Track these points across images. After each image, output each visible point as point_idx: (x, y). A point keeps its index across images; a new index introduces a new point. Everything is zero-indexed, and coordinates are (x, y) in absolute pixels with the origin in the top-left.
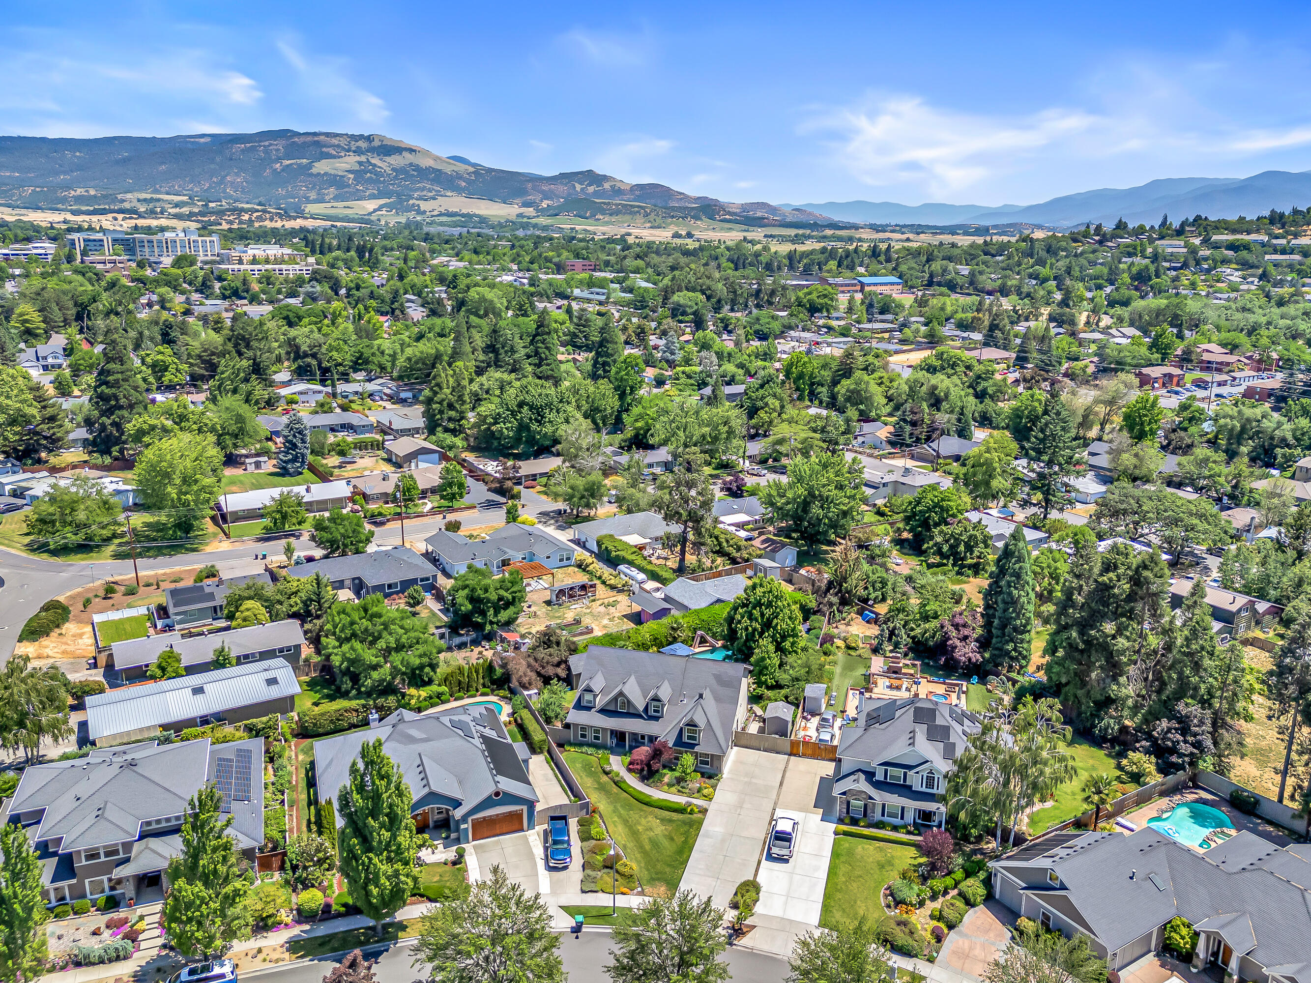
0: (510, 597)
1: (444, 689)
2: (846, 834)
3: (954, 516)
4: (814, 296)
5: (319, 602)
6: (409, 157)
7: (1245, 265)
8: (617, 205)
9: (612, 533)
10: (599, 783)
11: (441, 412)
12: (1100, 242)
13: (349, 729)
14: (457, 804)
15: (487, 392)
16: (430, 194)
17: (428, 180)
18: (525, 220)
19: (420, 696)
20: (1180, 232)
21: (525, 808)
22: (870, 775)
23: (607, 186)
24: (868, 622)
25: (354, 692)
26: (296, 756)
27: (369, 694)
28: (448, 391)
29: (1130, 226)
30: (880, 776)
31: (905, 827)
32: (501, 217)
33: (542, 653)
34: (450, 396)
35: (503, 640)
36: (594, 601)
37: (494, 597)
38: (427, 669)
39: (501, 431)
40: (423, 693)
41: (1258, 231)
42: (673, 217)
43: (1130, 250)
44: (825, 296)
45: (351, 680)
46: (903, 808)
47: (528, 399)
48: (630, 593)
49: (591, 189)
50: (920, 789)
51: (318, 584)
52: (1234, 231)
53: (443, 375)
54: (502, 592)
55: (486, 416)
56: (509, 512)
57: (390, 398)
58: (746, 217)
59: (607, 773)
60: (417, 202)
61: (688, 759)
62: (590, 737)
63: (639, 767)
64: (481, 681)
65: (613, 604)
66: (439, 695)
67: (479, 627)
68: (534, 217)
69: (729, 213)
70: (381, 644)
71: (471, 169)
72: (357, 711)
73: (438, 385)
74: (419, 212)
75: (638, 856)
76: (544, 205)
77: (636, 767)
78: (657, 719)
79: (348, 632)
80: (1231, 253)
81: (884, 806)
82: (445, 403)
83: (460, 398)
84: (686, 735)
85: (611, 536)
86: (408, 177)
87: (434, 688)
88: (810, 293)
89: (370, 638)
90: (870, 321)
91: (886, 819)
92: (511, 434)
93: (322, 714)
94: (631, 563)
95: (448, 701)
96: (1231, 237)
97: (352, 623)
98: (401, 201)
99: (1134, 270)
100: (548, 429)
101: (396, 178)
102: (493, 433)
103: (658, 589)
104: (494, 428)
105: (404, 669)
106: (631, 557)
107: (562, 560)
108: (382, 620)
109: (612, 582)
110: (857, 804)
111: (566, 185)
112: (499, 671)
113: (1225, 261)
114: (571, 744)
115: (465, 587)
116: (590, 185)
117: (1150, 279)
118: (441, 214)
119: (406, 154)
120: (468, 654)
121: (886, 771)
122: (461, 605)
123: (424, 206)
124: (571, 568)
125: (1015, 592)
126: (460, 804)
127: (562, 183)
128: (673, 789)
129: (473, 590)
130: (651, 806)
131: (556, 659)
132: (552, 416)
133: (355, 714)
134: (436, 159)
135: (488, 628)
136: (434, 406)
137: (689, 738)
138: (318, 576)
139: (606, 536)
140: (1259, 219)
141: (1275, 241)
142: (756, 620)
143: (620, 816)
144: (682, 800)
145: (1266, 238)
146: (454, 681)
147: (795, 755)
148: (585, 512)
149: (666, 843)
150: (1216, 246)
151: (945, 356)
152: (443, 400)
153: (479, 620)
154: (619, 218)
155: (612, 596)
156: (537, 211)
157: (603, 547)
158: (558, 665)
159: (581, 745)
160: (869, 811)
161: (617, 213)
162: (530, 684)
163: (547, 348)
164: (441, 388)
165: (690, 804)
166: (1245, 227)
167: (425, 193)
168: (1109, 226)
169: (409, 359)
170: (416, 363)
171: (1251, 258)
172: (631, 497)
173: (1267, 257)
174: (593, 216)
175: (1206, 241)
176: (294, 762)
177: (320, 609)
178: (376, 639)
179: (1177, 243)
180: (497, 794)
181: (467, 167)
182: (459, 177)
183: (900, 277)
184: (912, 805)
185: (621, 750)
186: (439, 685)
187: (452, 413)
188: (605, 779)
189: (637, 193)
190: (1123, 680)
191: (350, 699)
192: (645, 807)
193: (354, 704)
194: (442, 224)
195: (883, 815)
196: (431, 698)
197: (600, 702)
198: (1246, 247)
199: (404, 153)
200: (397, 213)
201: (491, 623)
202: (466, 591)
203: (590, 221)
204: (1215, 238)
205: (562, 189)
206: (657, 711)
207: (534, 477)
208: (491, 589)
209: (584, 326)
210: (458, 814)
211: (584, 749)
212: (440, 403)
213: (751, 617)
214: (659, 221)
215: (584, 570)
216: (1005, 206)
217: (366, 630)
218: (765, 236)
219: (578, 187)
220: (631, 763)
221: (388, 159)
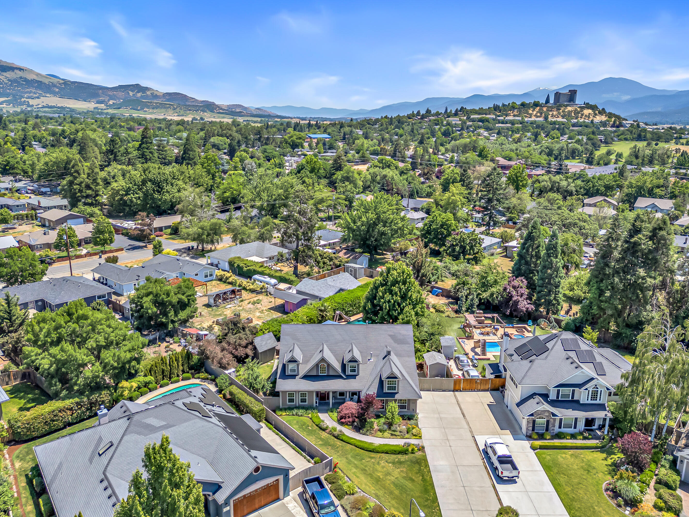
0: (186, 300)
1: (150, 378)
2: (541, 448)
3: (454, 230)
4: (294, 138)
5: (10, 320)
6: (19, 74)
7: (487, 129)
8: (156, 103)
9: (238, 255)
10: (321, 439)
11: (81, 191)
12: (421, 119)
13: (65, 427)
14: (217, 487)
15: (114, 178)
16: (35, 95)
17: (33, 87)
18: (100, 111)
19: (132, 387)
20: (456, 114)
21: (281, 478)
22: (545, 396)
23: (149, 93)
24: (437, 295)
25: (64, 392)
26: (13, 464)
27: (81, 393)
28: (85, 176)
29: (432, 112)
30: (552, 396)
31: (581, 433)
32: (84, 109)
33: (232, 338)
34: (87, 180)
35: (184, 336)
36: (242, 301)
37: (175, 300)
38: (134, 363)
39: (131, 201)
40: (134, 384)
41: (490, 114)
42: (190, 110)
43: (436, 122)
44: (300, 138)
45: (60, 381)
46: (576, 419)
47: (150, 176)
48: (268, 293)
49: (139, 95)
50: (586, 402)
51: (8, 303)
52: (479, 114)
53: (80, 164)
54: (180, 296)
55: (119, 190)
56: (155, 247)
57: (33, 192)
58: (232, 111)
59: (324, 430)
60: (27, 100)
61: (393, 406)
62: (297, 400)
63: (351, 420)
64: (181, 368)
65: (258, 302)
66: (146, 385)
67: (163, 326)
68: (105, 109)
69: (222, 109)
70: (91, 343)
71: (63, 82)
72: (71, 409)
73: (77, 172)
74: (29, 105)
75: (393, 502)
76: (111, 102)
77: (347, 420)
78: (354, 377)
79: (54, 336)
80: (481, 123)
81: (561, 420)
82: (83, 185)
83: (95, 180)
84: (386, 386)
85: (239, 258)
86: (19, 85)
87: (141, 379)
88: (292, 137)
89: (79, 339)
90: (325, 152)
91: (563, 430)
92: (139, 202)
93: (35, 418)
94: (262, 273)
95: (156, 389)
96: (479, 116)
97: (57, 328)
98: (16, 100)
99: (442, 130)
100: (167, 197)
101: (11, 85)
102: (125, 202)
103: (290, 288)
104: (125, 198)
105: (116, 364)
106: (260, 270)
107: (206, 276)
108: (89, 321)
109: (252, 287)
110: (541, 421)
111: (123, 92)
112: (195, 358)
113: (480, 127)
114: (281, 410)
115: (148, 295)
116: (138, 92)
117: (450, 135)
118: (44, 107)
119: (17, 71)
120: (157, 349)
121: (558, 391)
122: (147, 309)
123: (31, 102)
124: (214, 282)
125: (554, 260)
126: (220, 487)
127: (121, 91)
128: (386, 434)
129: (157, 295)
130: (378, 452)
131: (244, 342)
132: (169, 188)
133: (69, 413)
134: (38, 75)
135: (170, 326)
136: (75, 187)
137: (389, 388)
138: (8, 296)
139: (235, 258)
140: (489, 108)
141: (498, 118)
142: (396, 293)
143: (356, 467)
144: (399, 442)
145: (494, 117)
146: (159, 370)
147: (457, 391)
148: (209, 247)
149: (409, 484)
150: (473, 120)
151: (384, 161)
152: (82, 183)
153: (164, 320)
154: (158, 110)
155: (255, 297)
156: (107, 106)
157: (236, 265)
158: (246, 347)
159: (291, 409)
160: (550, 426)
161: (157, 108)
162: (228, 364)
163: (150, 152)
164: (79, 174)
165: (409, 445)
166: (484, 112)
167: (32, 94)
168: (423, 112)
169: (46, 164)
170: (53, 166)
171: (490, 125)
172: (244, 233)
173: (497, 125)
174: (142, 109)
175: (468, 118)
176: (11, 471)
177: (11, 326)
178: (84, 341)
179: (456, 119)
180: (257, 469)
181: (58, 80)
182: (54, 85)
183: (329, 135)
184: (582, 415)
185: (325, 408)
186: (145, 376)
187: (89, 192)
188: (324, 435)
189: (167, 97)
190: (649, 307)
191: (63, 399)
192: (373, 455)
193: (68, 403)
194: (45, 112)
195: (560, 427)
196: (139, 388)
197: (303, 370)
198: (487, 120)
199: (15, 71)
200: (14, 106)
201: (173, 322)
202: (151, 297)
203: (140, 112)
204: (472, 117)
205: (121, 94)
206: (354, 371)
207: (161, 229)
208: (172, 294)
209: (162, 151)
210: (220, 497)
211: (295, 411)
212: (80, 184)
213: (391, 292)
214: (182, 112)
215: (225, 282)
216: (361, 109)
217: (74, 331)
218: (244, 121)
219: (131, 93)
220: (342, 418)
221: (5, 74)
